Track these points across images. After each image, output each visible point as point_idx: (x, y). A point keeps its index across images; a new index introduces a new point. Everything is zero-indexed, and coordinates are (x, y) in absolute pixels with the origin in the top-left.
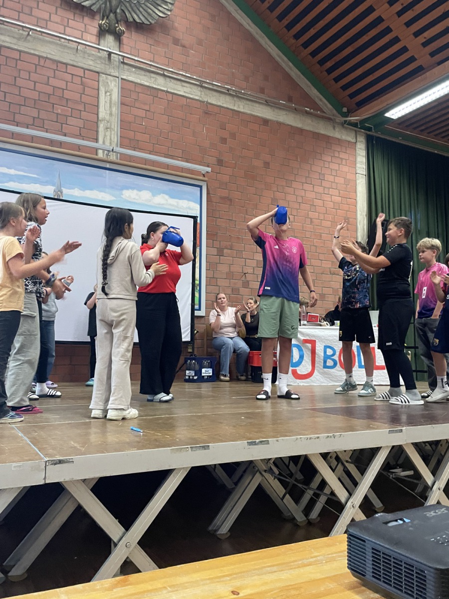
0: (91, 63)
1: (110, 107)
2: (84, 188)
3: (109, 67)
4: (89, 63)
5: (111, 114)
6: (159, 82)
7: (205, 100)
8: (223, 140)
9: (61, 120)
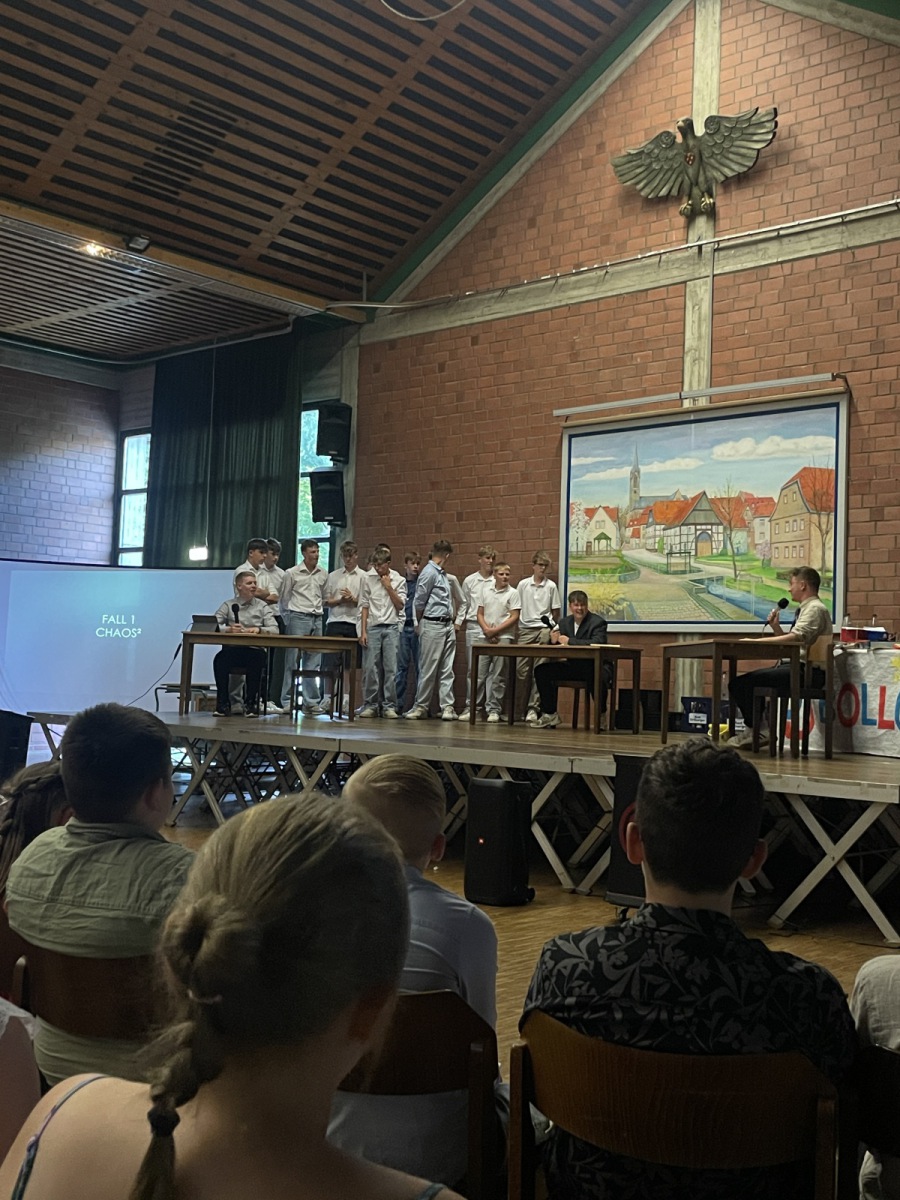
0: (675, 273)
1: (699, 326)
3: (697, 267)
4: (675, 275)
5: (700, 337)
6: (770, 252)
7: (850, 245)
8: (885, 303)
9: (641, 371)
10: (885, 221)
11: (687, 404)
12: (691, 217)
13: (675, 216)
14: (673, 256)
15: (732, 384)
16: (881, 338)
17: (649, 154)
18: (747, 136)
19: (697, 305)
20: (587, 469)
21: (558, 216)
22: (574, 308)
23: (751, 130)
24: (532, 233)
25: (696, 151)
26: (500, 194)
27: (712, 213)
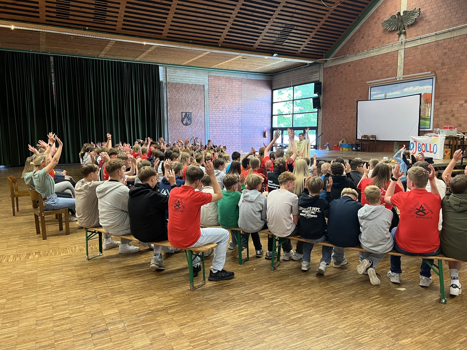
0: (396, 48)
1: (401, 61)
2: (392, 92)
3: (401, 46)
4: (396, 49)
5: (401, 63)
6: (418, 42)
7: (437, 40)
8: (445, 54)
9: (387, 72)
10: (446, 34)
11: (398, 79)
12: (400, 35)
13: (396, 35)
14: (396, 44)
15: (408, 74)
16: (444, 62)
17: (390, 21)
18: (413, 15)
19: (401, 56)
20: (375, 95)
21: (369, 36)
22: (372, 57)
23: (414, 14)
24: (362, 40)
25: (401, 19)
26: (355, 31)
27: (405, 33)
